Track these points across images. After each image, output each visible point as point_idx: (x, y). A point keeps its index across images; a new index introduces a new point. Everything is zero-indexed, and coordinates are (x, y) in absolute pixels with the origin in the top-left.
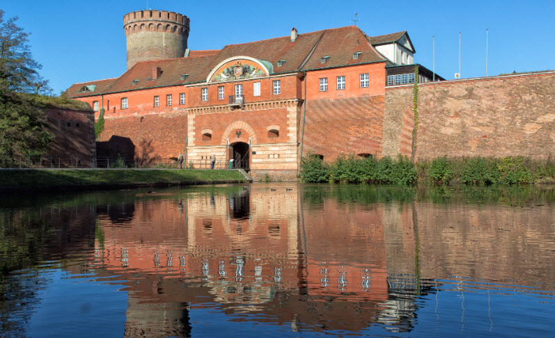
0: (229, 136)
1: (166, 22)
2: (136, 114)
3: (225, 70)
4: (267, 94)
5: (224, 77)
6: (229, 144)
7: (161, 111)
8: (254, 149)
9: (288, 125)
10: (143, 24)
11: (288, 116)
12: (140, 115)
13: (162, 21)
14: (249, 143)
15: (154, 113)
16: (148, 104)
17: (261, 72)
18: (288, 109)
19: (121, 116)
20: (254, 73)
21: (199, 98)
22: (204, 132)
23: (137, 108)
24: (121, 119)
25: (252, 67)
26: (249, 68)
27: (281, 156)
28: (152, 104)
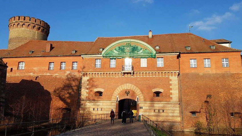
0: (119, 94)
1: (39, 25)
2: (31, 74)
3: (117, 48)
4: (152, 66)
5: (115, 53)
6: (119, 100)
7: (56, 73)
8: (140, 105)
9: (171, 89)
10: (24, 24)
11: (170, 82)
12: (36, 75)
13: (37, 24)
14: (136, 100)
15: (48, 74)
16: (43, 68)
17: (147, 51)
18: (171, 78)
19: (17, 75)
20: (141, 51)
21: (93, 65)
22: (96, 90)
23: (33, 69)
24: (18, 77)
25: (139, 47)
26: (137, 47)
27: (165, 111)
28: (47, 68)
